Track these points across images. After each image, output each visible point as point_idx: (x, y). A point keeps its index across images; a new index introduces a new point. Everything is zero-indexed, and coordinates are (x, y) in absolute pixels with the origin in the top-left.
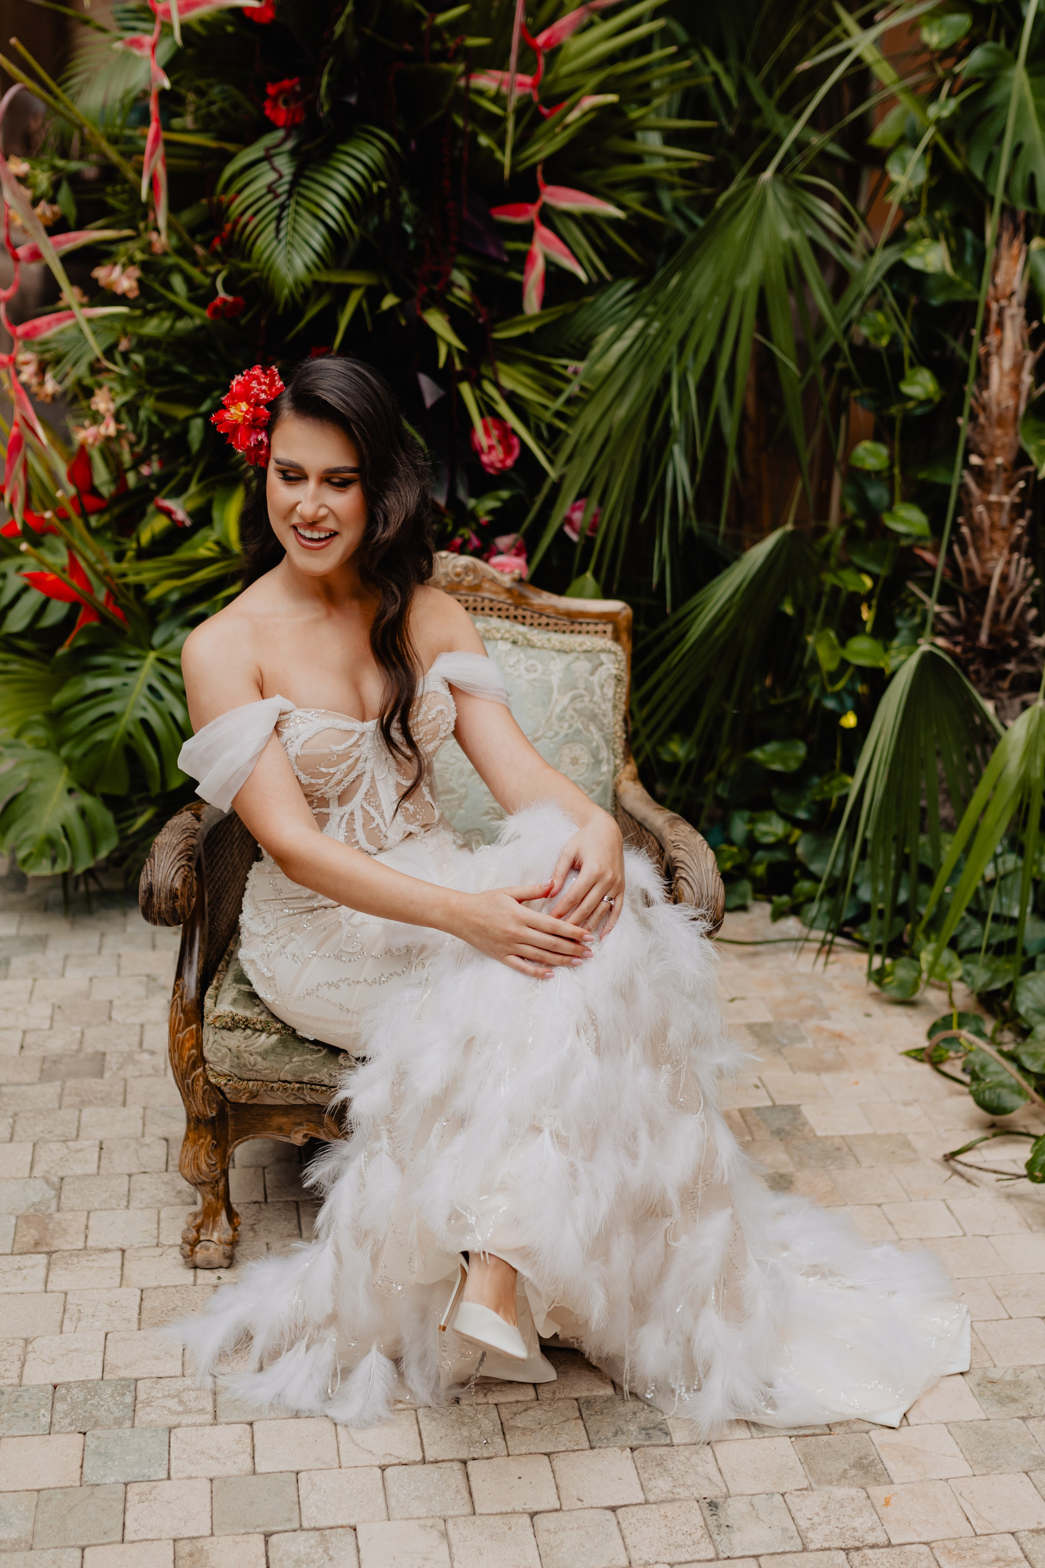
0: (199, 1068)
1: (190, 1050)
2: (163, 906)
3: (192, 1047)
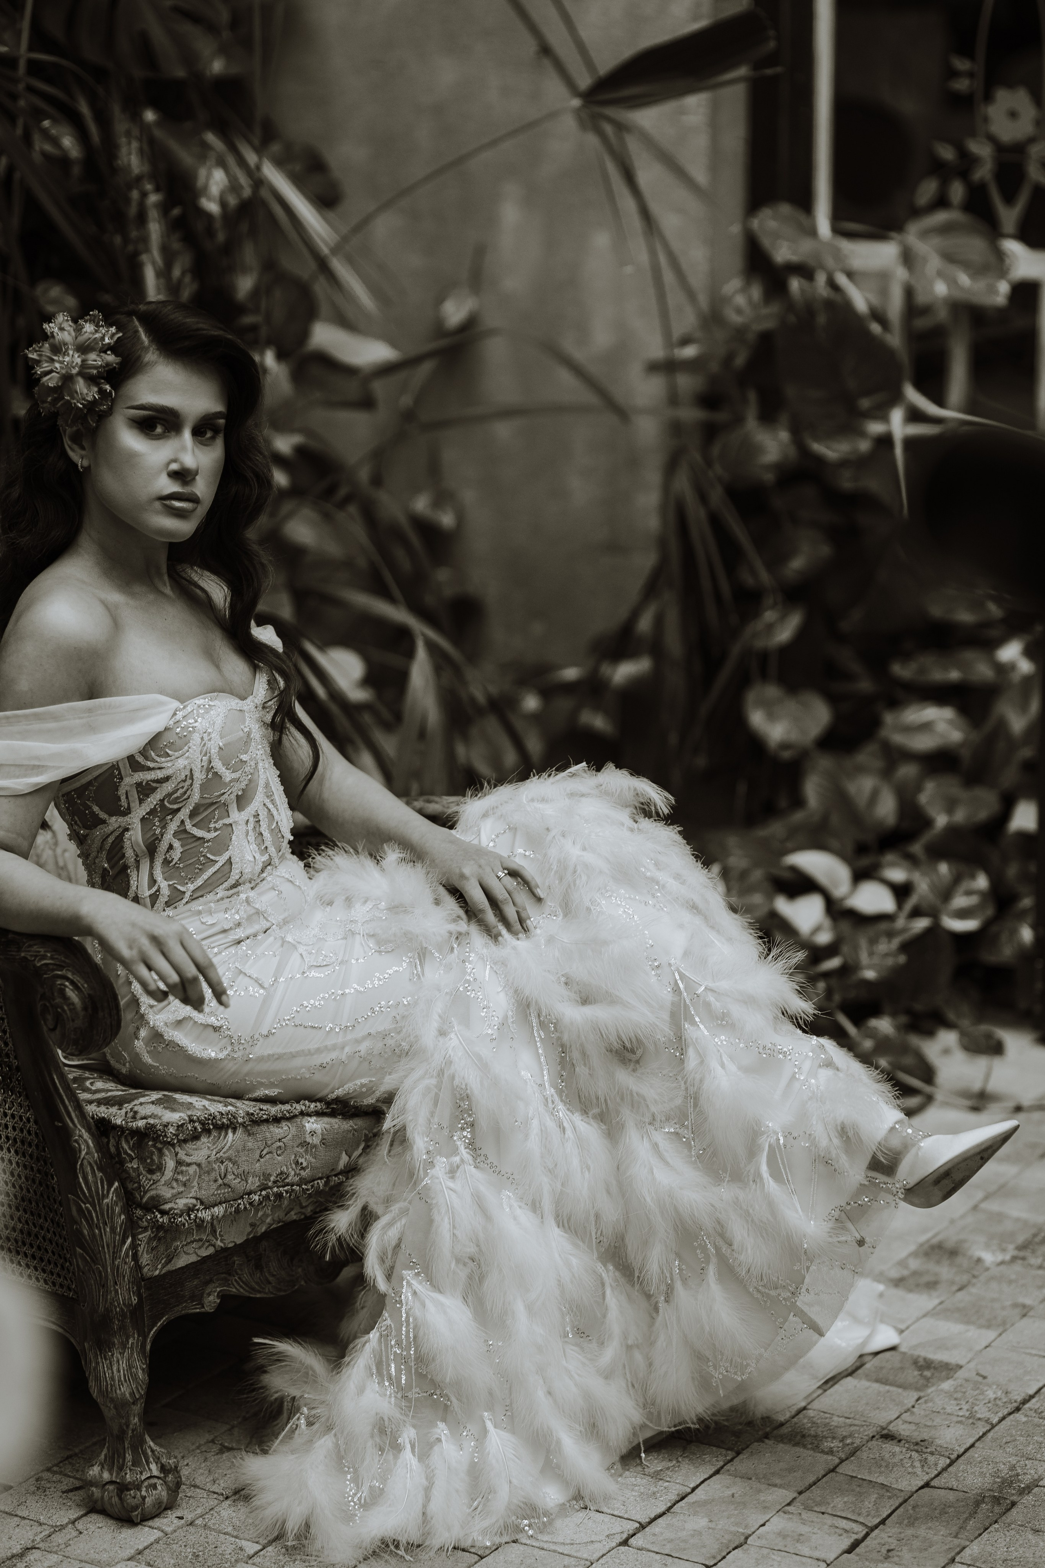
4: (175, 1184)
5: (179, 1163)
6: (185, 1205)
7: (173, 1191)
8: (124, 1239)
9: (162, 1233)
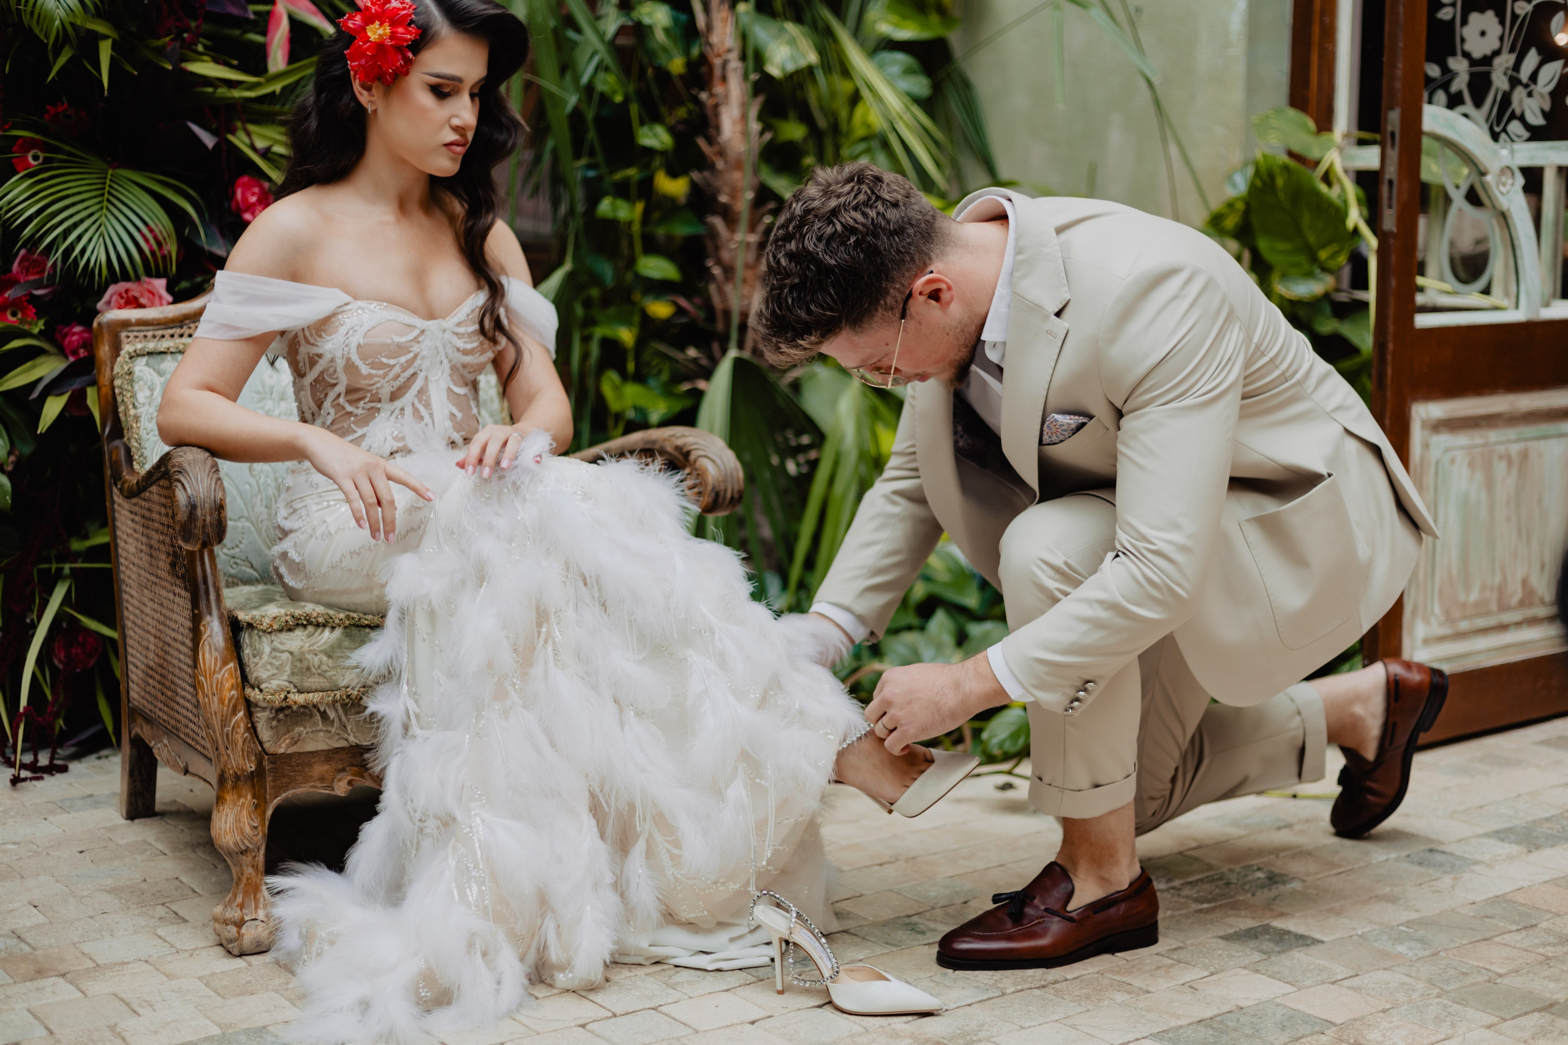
0: (239, 711)
1: (230, 690)
3: (232, 688)
4: (269, 667)
5: (274, 649)
6: (278, 686)
7: (269, 673)
8: (234, 711)
9: (281, 716)
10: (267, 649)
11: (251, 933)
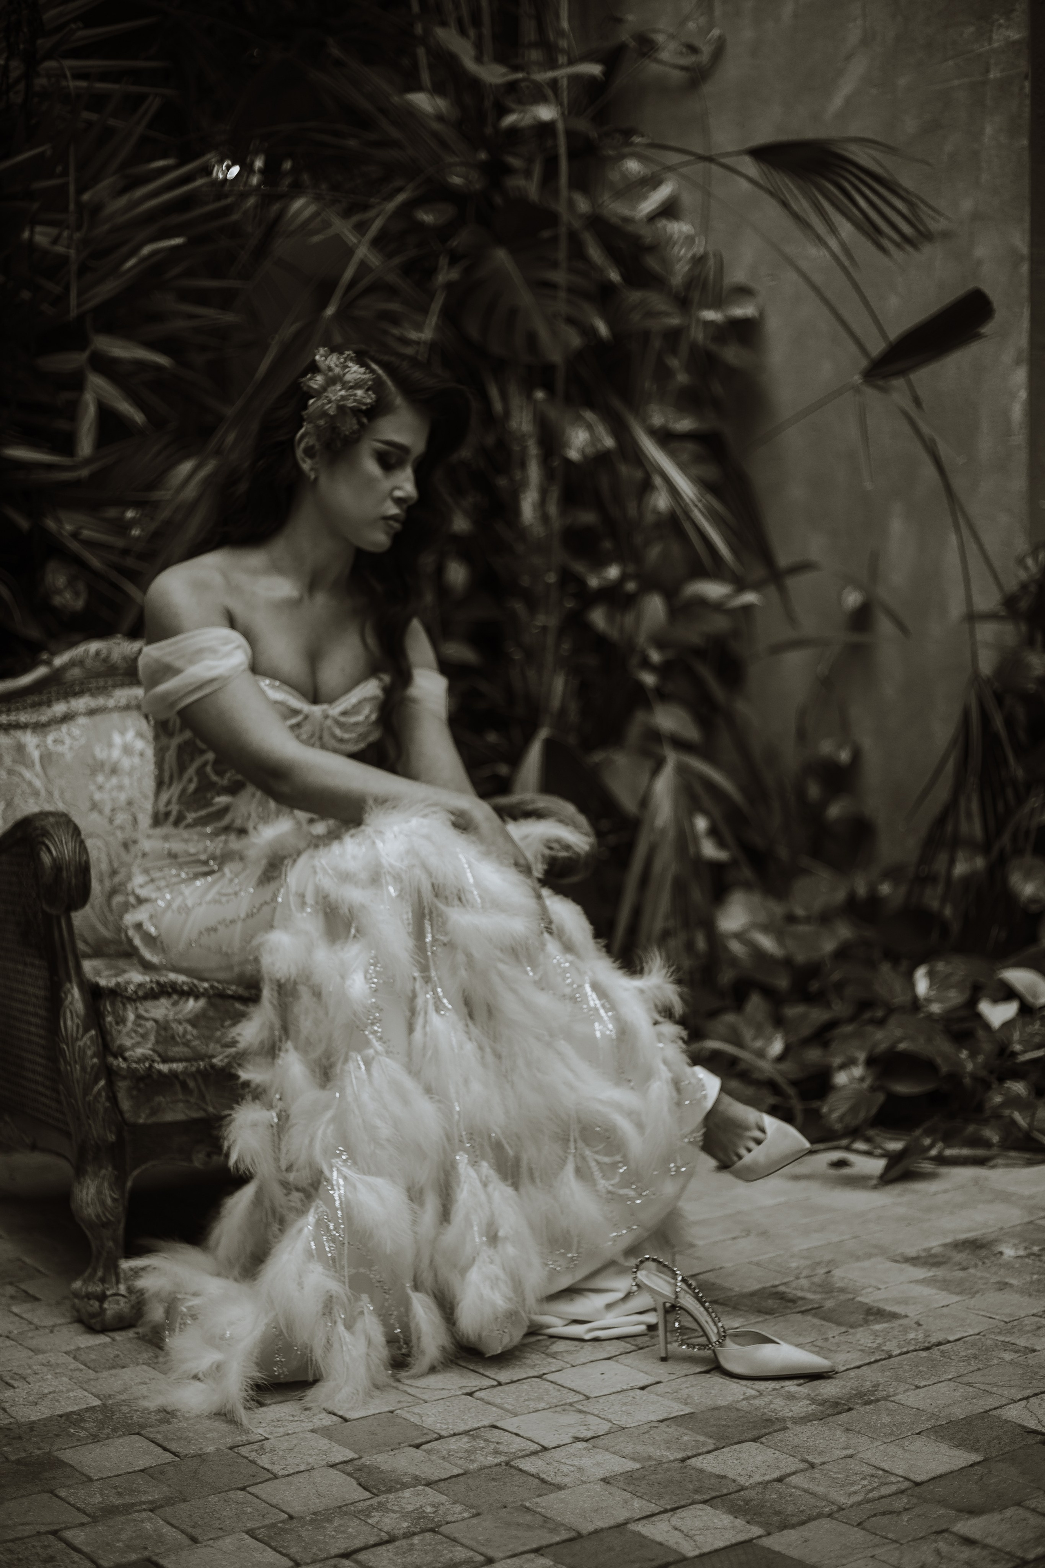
0: (100, 1079)
1: (92, 1057)
2: (73, 881)
3: (94, 1055)
4: (133, 1035)
5: (139, 1017)
6: (143, 1055)
7: (133, 1041)
8: (96, 1082)
9: (142, 1085)
10: (131, 1016)
11: (111, 1308)
